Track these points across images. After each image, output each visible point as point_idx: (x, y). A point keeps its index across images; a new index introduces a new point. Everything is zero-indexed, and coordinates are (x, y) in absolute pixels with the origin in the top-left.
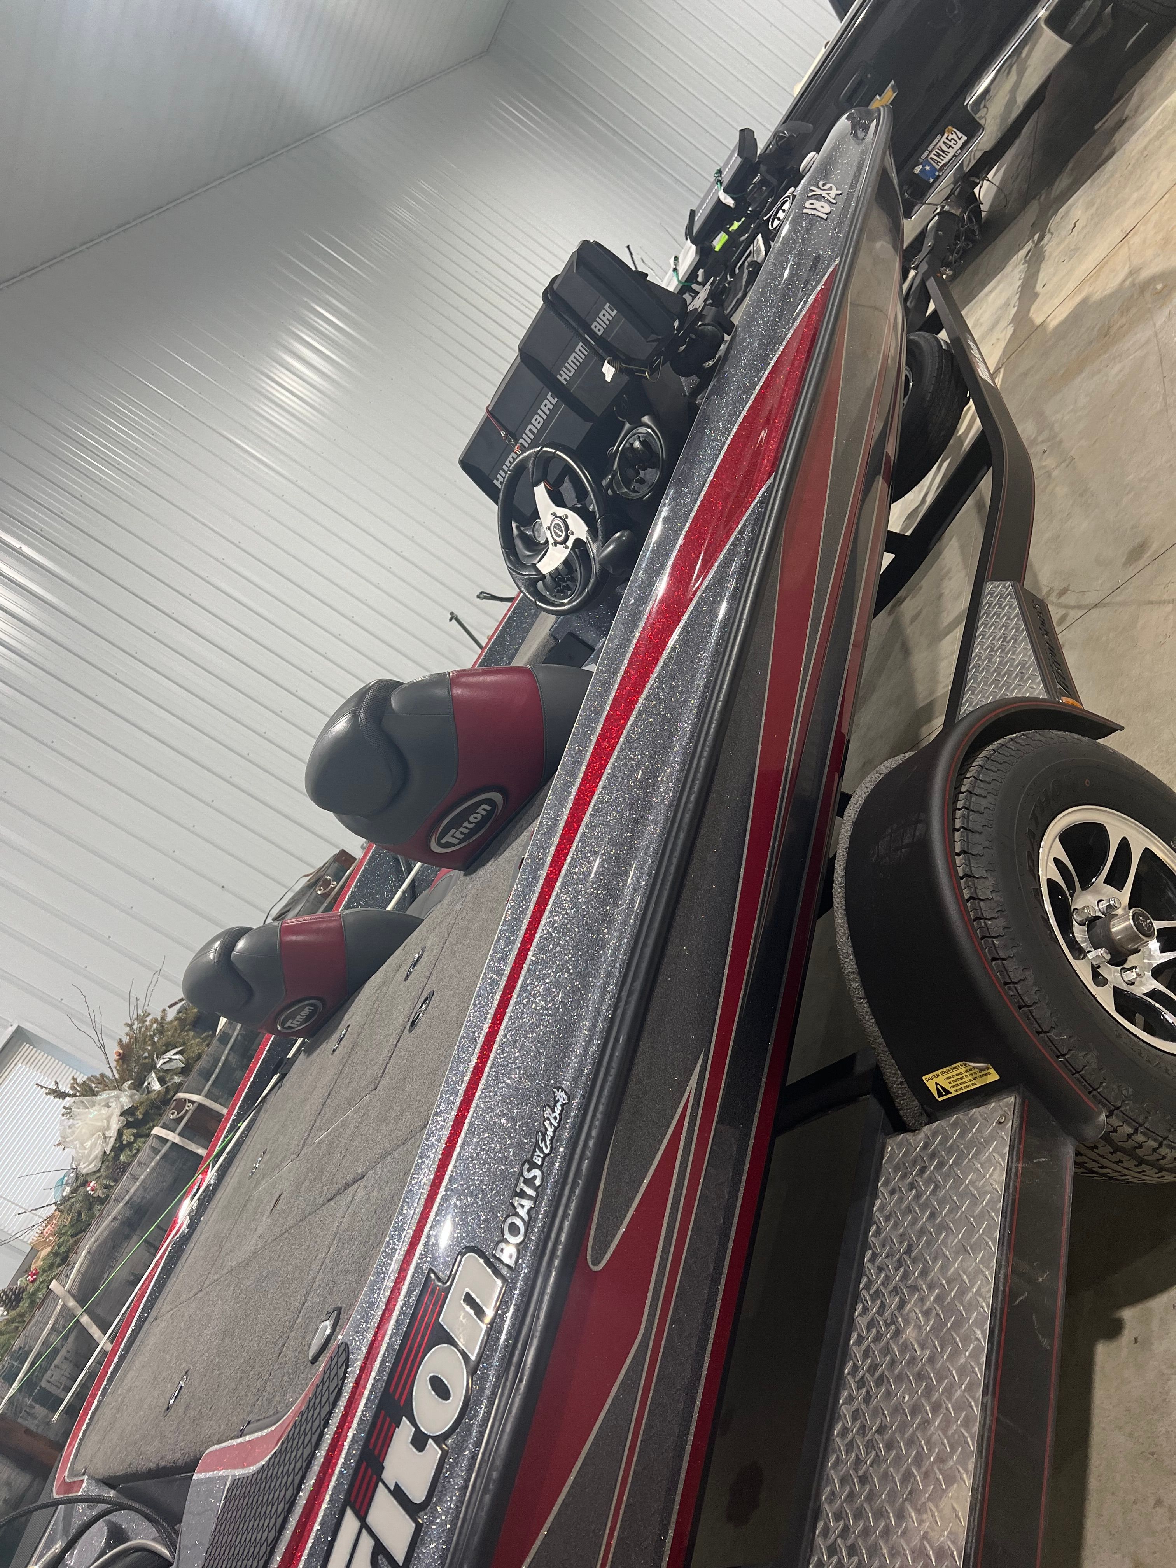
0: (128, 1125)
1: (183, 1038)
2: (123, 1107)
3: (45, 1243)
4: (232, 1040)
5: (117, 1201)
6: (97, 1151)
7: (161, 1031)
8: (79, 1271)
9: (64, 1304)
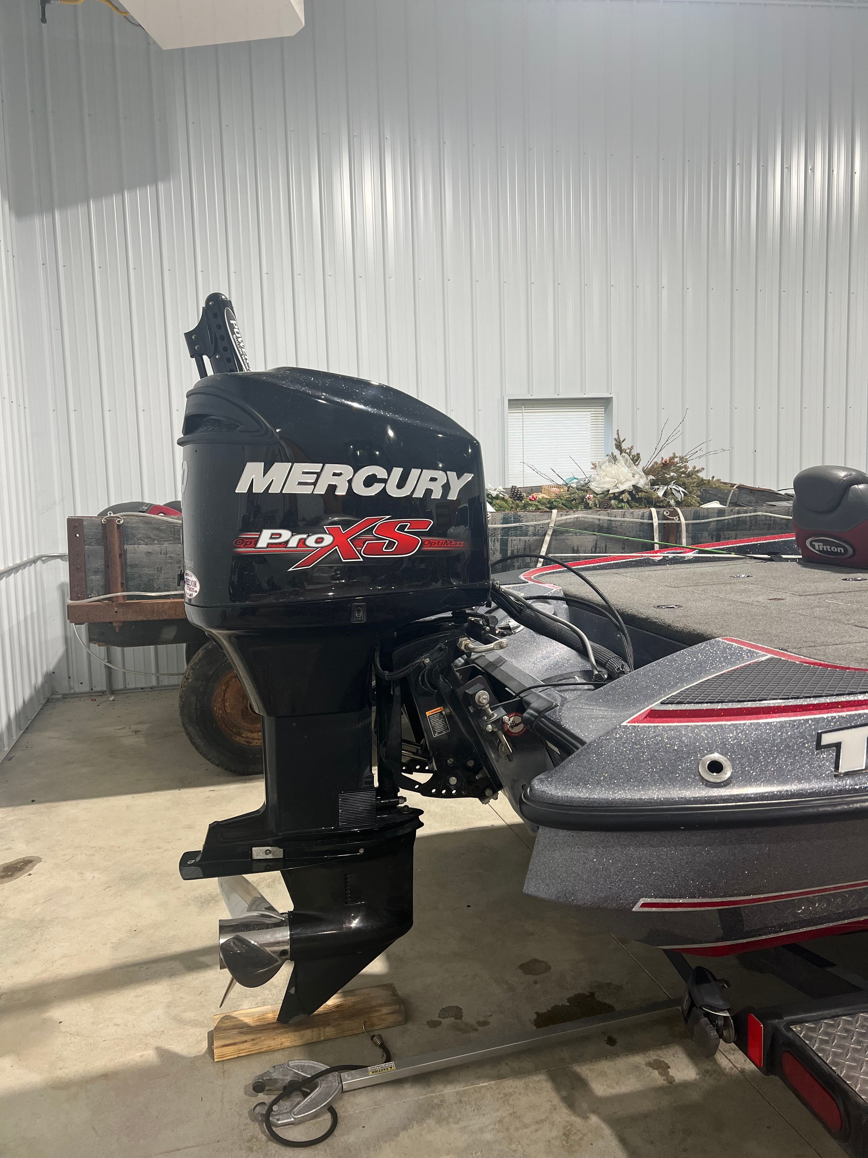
0: (630, 493)
1: (693, 490)
2: (638, 483)
3: (549, 493)
4: (723, 518)
5: (608, 514)
6: (606, 487)
7: (689, 475)
8: (566, 519)
9: (549, 523)
